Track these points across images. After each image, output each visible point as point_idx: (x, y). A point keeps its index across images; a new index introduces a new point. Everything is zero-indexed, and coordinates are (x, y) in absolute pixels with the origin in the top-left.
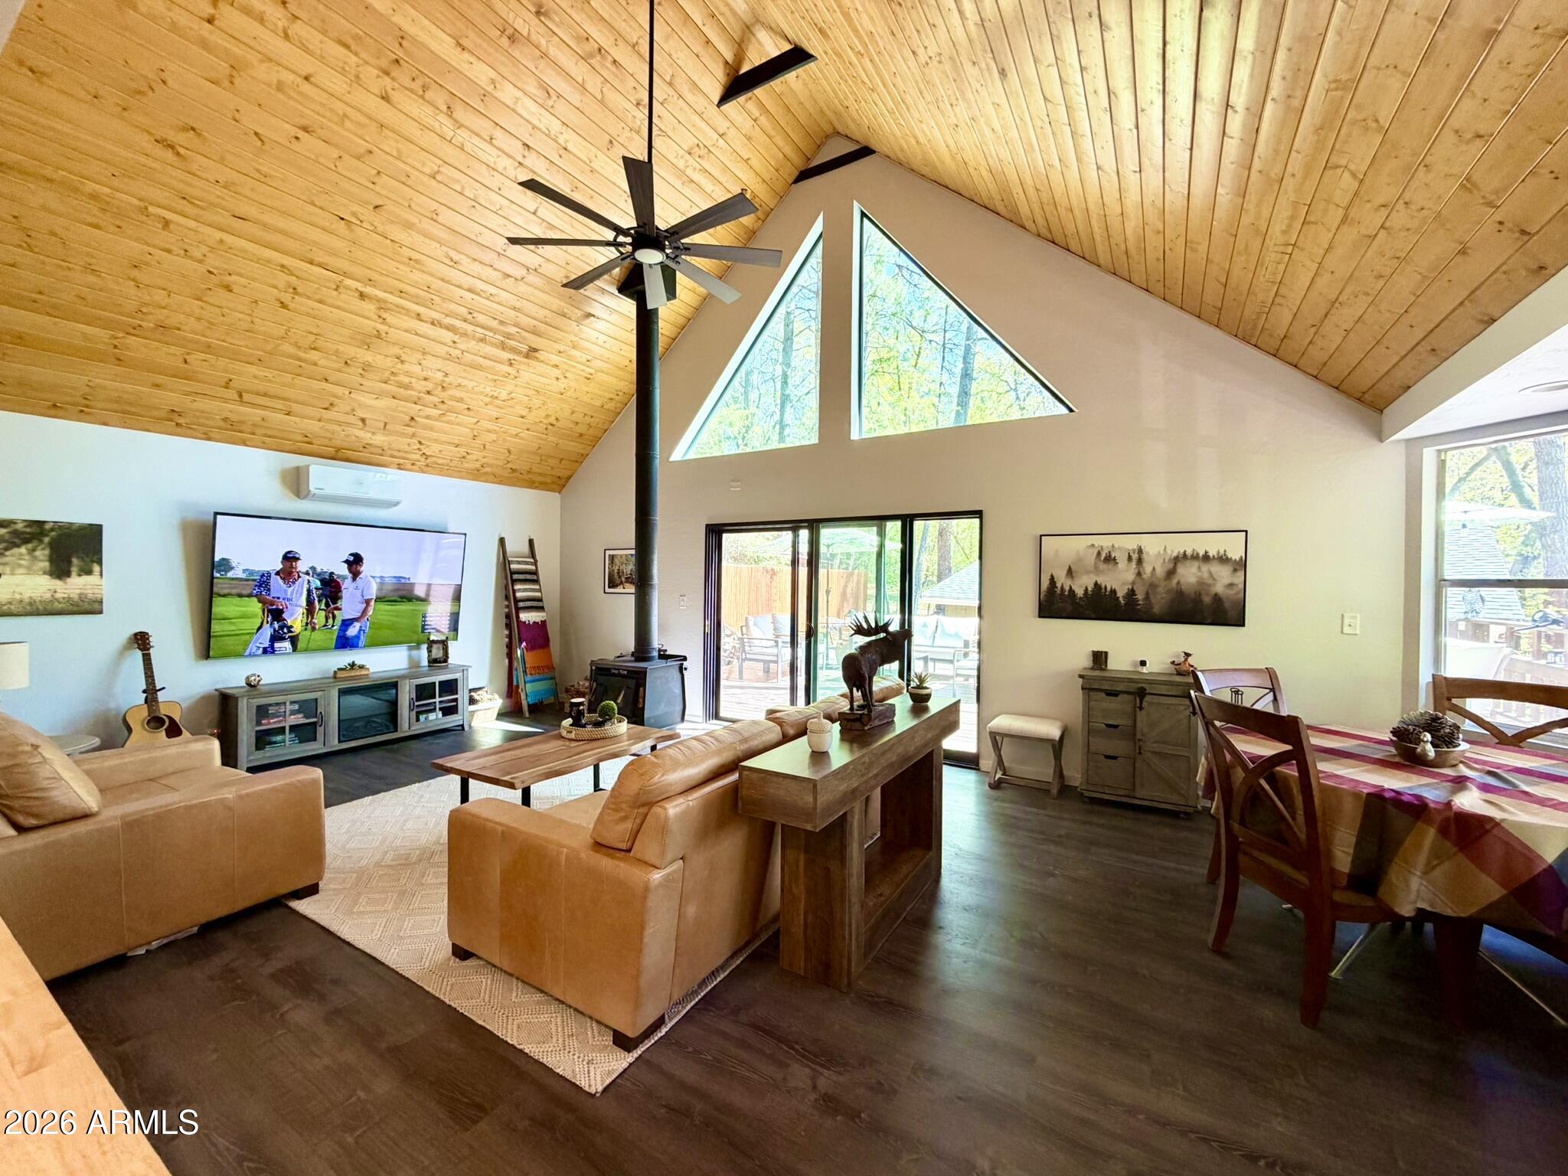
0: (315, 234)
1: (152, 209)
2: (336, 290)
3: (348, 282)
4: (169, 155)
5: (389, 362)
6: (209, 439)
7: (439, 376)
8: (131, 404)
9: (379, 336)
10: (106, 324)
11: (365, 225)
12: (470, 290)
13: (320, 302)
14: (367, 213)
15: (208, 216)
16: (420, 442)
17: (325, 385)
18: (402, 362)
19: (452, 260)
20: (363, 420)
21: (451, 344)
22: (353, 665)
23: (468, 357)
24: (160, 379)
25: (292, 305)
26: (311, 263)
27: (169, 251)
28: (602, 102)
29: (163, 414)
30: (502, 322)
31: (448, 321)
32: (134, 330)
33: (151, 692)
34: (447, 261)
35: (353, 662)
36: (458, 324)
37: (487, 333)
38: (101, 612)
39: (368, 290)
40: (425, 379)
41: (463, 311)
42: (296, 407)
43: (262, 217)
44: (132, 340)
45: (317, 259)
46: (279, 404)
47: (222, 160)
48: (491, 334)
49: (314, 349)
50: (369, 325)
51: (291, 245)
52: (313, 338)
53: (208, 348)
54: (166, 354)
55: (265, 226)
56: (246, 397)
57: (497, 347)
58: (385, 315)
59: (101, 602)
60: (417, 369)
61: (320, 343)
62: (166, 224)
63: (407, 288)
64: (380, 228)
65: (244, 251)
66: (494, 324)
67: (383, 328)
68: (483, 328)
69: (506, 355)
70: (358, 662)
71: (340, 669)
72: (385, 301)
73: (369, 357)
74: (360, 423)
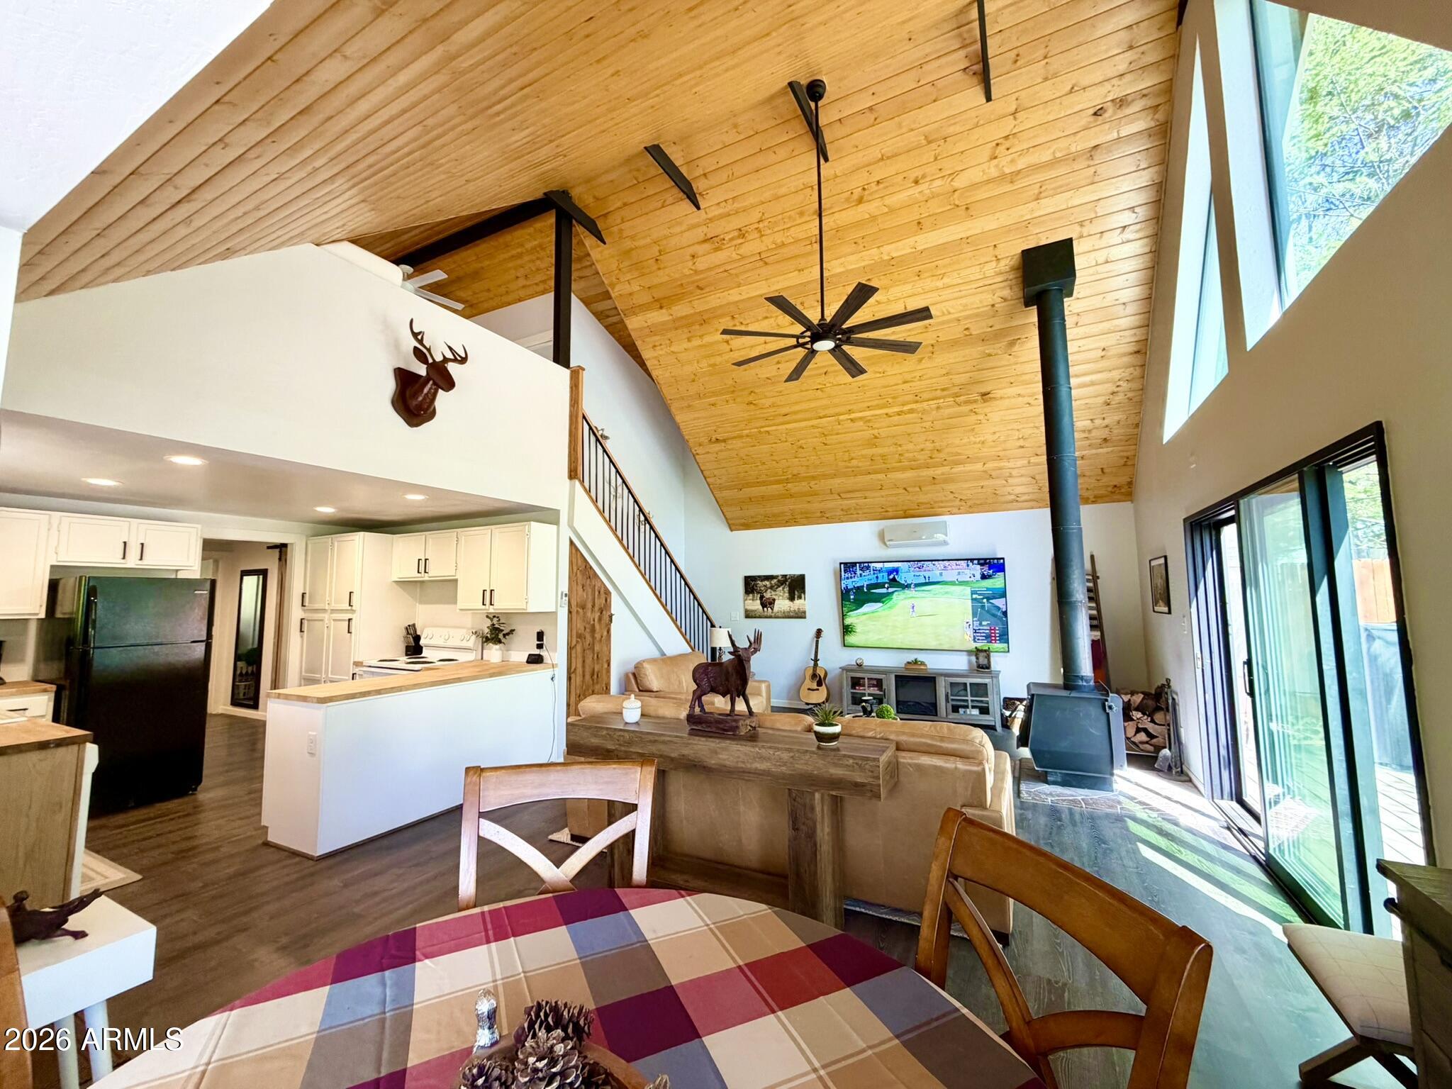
0: (813, 405)
1: (762, 430)
2: (839, 424)
3: (841, 417)
4: (752, 406)
5: (892, 449)
6: (842, 522)
7: (929, 445)
8: (806, 513)
9: (876, 437)
10: (778, 482)
11: (828, 385)
12: (905, 382)
13: (837, 434)
14: (822, 379)
15: (777, 421)
16: (952, 492)
17: (872, 476)
18: (900, 445)
19: (880, 373)
20: (905, 489)
21: (920, 421)
22: (916, 662)
23: (938, 424)
24: (809, 499)
25: (828, 442)
26: (820, 418)
27: (776, 443)
28: (892, 210)
29: (819, 515)
30: (943, 390)
31: (906, 408)
32: (787, 481)
33: (816, 660)
34: (878, 375)
35: (916, 660)
36: (914, 406)
37: (937, 401)
38: (805, 618)
39: (853, 416)
40: (922, 450)
41: (911, 397)
42: (867, 494)
43: (791, 410)
44: (790, 485)
45: (821, 415)
46: (857, 494)
47: (766, 397)
48: (942, 400)
49: (852, 459)
50: (868, 434)
51: (807, 415)
52: (847, 454)
53: (813, 478)
54: (803, 487)
55: (795, 413)
56: (843, 495)
57: (953, 406)
58: (870, 424)
59: (805, 612)
60: (911, 446)
61: (853, 455)
62: (768, 432)
63: (869, 404)
64: (835, 383)
65: (795, 428)
66: (939, 393)
67: (875, 432)
68: (933, 400)
69: (965, 408)
70: (919, 659)
71: (908, 663)
72: (864, 417)
73: (879, 451)
74: (904, 491)
